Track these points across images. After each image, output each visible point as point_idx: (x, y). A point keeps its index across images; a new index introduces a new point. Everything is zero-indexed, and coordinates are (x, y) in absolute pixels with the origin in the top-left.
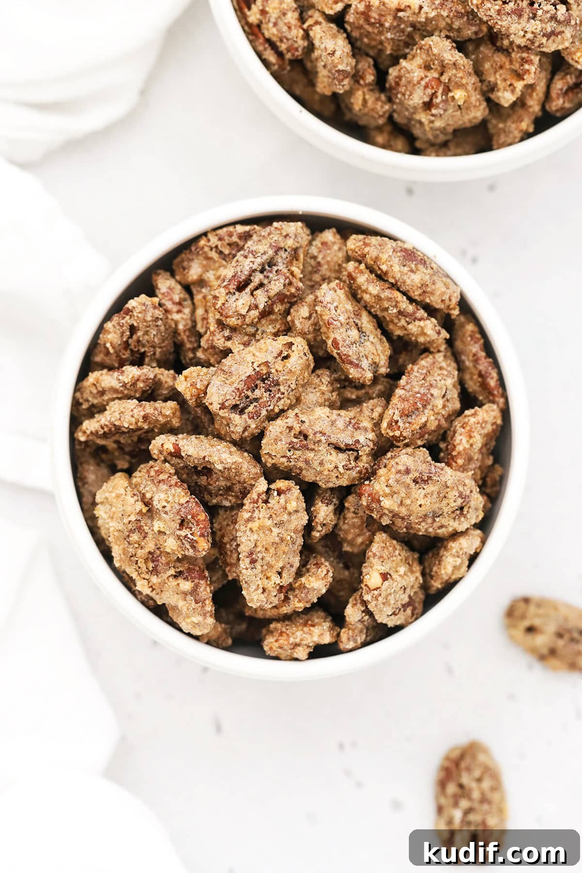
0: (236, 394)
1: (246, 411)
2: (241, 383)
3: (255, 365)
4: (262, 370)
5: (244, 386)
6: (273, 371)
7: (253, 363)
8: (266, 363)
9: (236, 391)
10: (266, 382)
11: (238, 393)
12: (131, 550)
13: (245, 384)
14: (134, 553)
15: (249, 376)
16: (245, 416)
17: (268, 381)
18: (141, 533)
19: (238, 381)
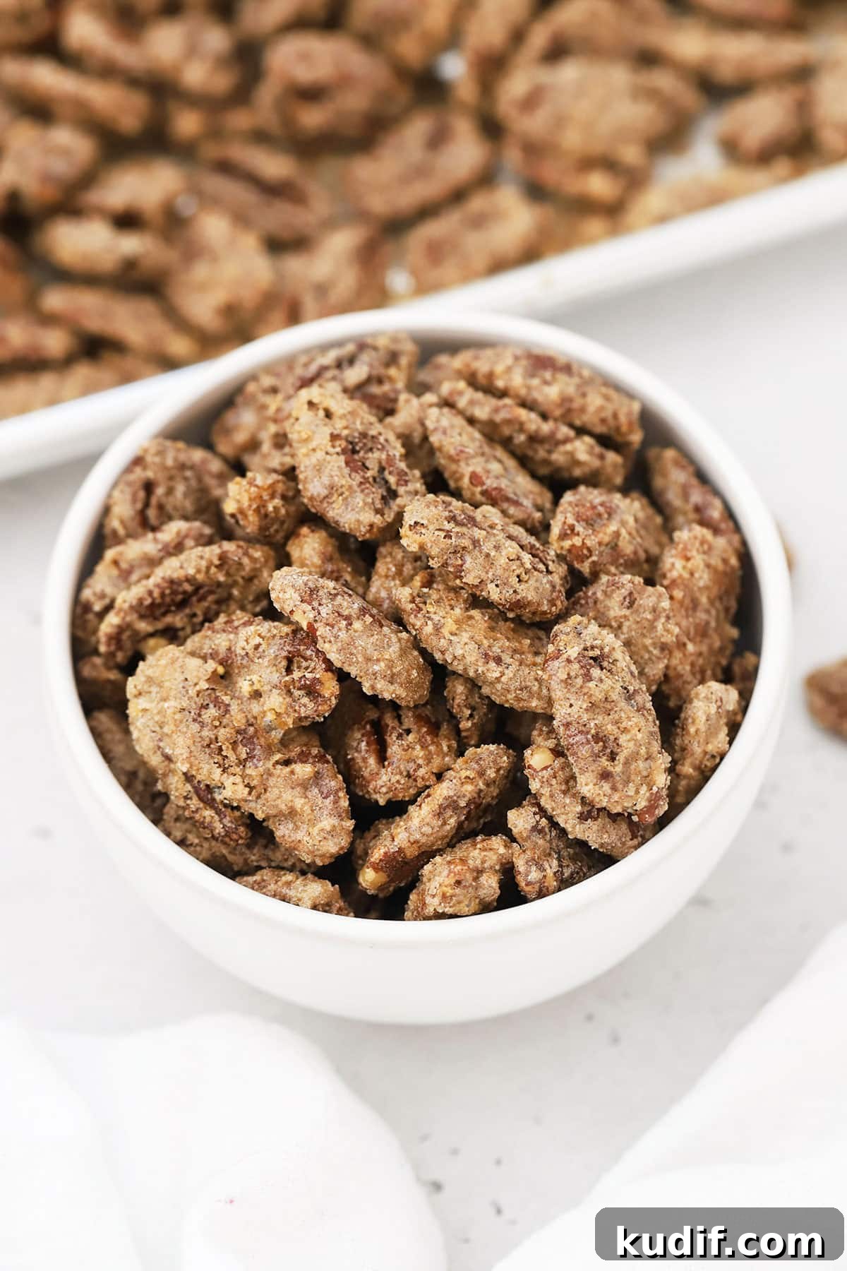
0: (367, 488)
1: (394, 487)
2: (353, 477)
3: (331, 450)
4: (340, 446)
5: (359, 473)
6: (345, 432)
7: (327, 453)
8: (334, 437)
9: (363, 487)
10: (358, 448)
11: (368, 485)
12: (206, 733)
13: (357, 472)
14: (213, 737)
15: (347, 463)
16: (401, 490)
17: (357, 444)
18: (220, 708)
19: (349, 480)
